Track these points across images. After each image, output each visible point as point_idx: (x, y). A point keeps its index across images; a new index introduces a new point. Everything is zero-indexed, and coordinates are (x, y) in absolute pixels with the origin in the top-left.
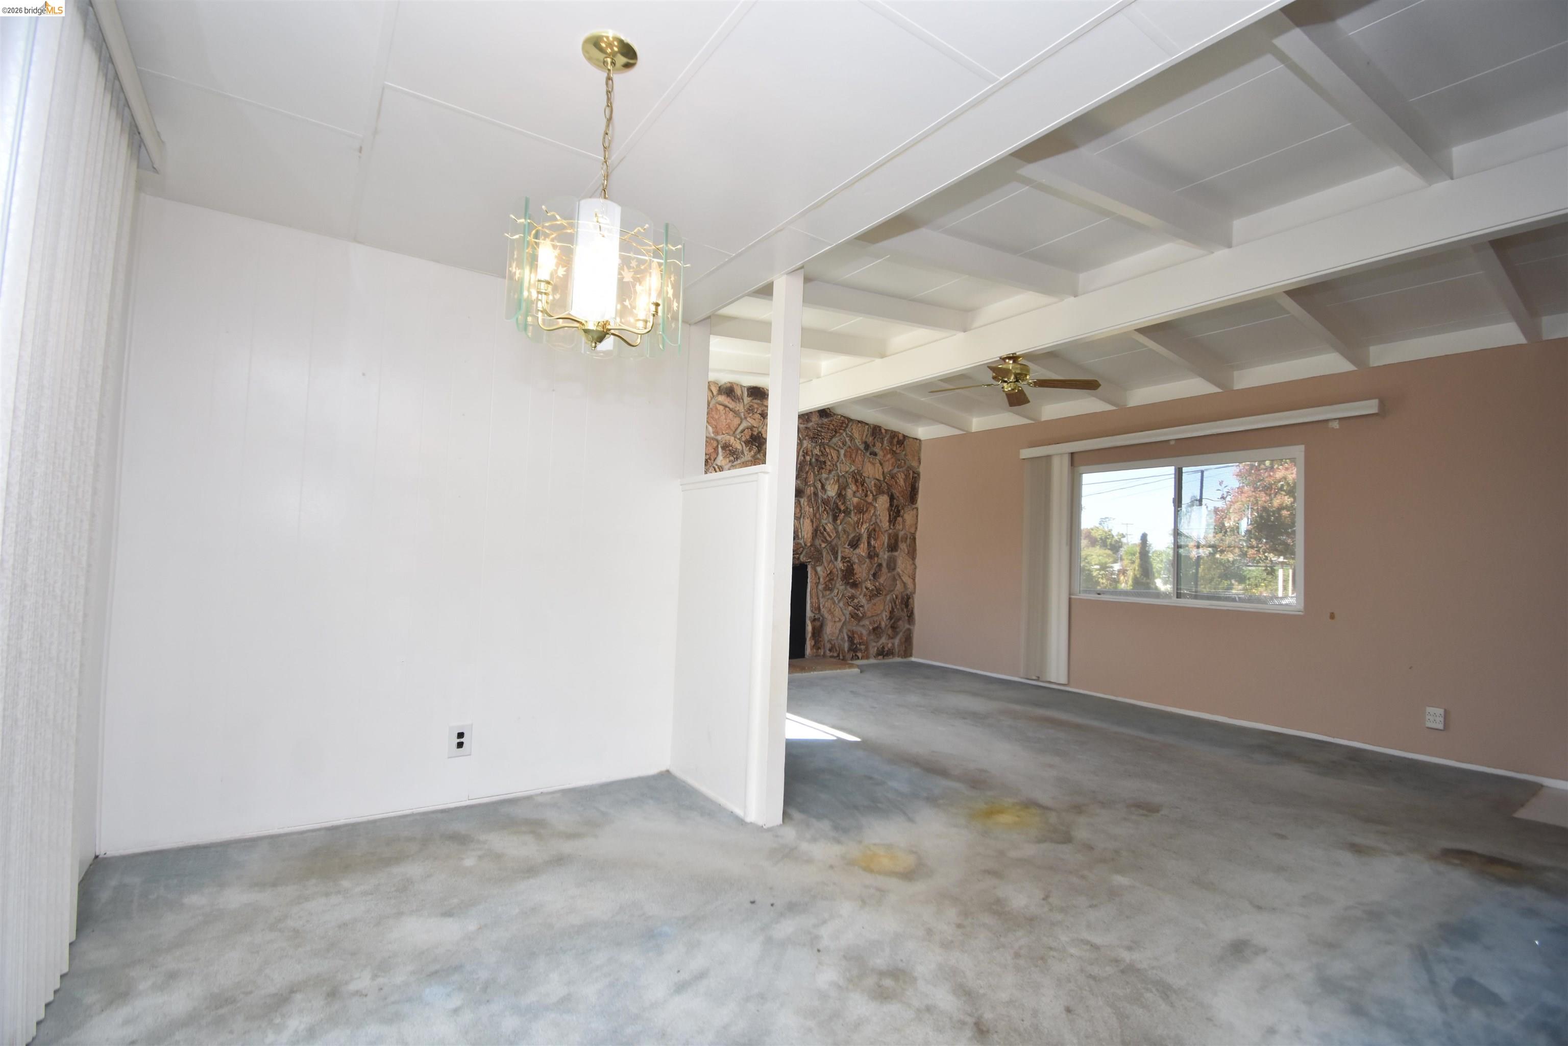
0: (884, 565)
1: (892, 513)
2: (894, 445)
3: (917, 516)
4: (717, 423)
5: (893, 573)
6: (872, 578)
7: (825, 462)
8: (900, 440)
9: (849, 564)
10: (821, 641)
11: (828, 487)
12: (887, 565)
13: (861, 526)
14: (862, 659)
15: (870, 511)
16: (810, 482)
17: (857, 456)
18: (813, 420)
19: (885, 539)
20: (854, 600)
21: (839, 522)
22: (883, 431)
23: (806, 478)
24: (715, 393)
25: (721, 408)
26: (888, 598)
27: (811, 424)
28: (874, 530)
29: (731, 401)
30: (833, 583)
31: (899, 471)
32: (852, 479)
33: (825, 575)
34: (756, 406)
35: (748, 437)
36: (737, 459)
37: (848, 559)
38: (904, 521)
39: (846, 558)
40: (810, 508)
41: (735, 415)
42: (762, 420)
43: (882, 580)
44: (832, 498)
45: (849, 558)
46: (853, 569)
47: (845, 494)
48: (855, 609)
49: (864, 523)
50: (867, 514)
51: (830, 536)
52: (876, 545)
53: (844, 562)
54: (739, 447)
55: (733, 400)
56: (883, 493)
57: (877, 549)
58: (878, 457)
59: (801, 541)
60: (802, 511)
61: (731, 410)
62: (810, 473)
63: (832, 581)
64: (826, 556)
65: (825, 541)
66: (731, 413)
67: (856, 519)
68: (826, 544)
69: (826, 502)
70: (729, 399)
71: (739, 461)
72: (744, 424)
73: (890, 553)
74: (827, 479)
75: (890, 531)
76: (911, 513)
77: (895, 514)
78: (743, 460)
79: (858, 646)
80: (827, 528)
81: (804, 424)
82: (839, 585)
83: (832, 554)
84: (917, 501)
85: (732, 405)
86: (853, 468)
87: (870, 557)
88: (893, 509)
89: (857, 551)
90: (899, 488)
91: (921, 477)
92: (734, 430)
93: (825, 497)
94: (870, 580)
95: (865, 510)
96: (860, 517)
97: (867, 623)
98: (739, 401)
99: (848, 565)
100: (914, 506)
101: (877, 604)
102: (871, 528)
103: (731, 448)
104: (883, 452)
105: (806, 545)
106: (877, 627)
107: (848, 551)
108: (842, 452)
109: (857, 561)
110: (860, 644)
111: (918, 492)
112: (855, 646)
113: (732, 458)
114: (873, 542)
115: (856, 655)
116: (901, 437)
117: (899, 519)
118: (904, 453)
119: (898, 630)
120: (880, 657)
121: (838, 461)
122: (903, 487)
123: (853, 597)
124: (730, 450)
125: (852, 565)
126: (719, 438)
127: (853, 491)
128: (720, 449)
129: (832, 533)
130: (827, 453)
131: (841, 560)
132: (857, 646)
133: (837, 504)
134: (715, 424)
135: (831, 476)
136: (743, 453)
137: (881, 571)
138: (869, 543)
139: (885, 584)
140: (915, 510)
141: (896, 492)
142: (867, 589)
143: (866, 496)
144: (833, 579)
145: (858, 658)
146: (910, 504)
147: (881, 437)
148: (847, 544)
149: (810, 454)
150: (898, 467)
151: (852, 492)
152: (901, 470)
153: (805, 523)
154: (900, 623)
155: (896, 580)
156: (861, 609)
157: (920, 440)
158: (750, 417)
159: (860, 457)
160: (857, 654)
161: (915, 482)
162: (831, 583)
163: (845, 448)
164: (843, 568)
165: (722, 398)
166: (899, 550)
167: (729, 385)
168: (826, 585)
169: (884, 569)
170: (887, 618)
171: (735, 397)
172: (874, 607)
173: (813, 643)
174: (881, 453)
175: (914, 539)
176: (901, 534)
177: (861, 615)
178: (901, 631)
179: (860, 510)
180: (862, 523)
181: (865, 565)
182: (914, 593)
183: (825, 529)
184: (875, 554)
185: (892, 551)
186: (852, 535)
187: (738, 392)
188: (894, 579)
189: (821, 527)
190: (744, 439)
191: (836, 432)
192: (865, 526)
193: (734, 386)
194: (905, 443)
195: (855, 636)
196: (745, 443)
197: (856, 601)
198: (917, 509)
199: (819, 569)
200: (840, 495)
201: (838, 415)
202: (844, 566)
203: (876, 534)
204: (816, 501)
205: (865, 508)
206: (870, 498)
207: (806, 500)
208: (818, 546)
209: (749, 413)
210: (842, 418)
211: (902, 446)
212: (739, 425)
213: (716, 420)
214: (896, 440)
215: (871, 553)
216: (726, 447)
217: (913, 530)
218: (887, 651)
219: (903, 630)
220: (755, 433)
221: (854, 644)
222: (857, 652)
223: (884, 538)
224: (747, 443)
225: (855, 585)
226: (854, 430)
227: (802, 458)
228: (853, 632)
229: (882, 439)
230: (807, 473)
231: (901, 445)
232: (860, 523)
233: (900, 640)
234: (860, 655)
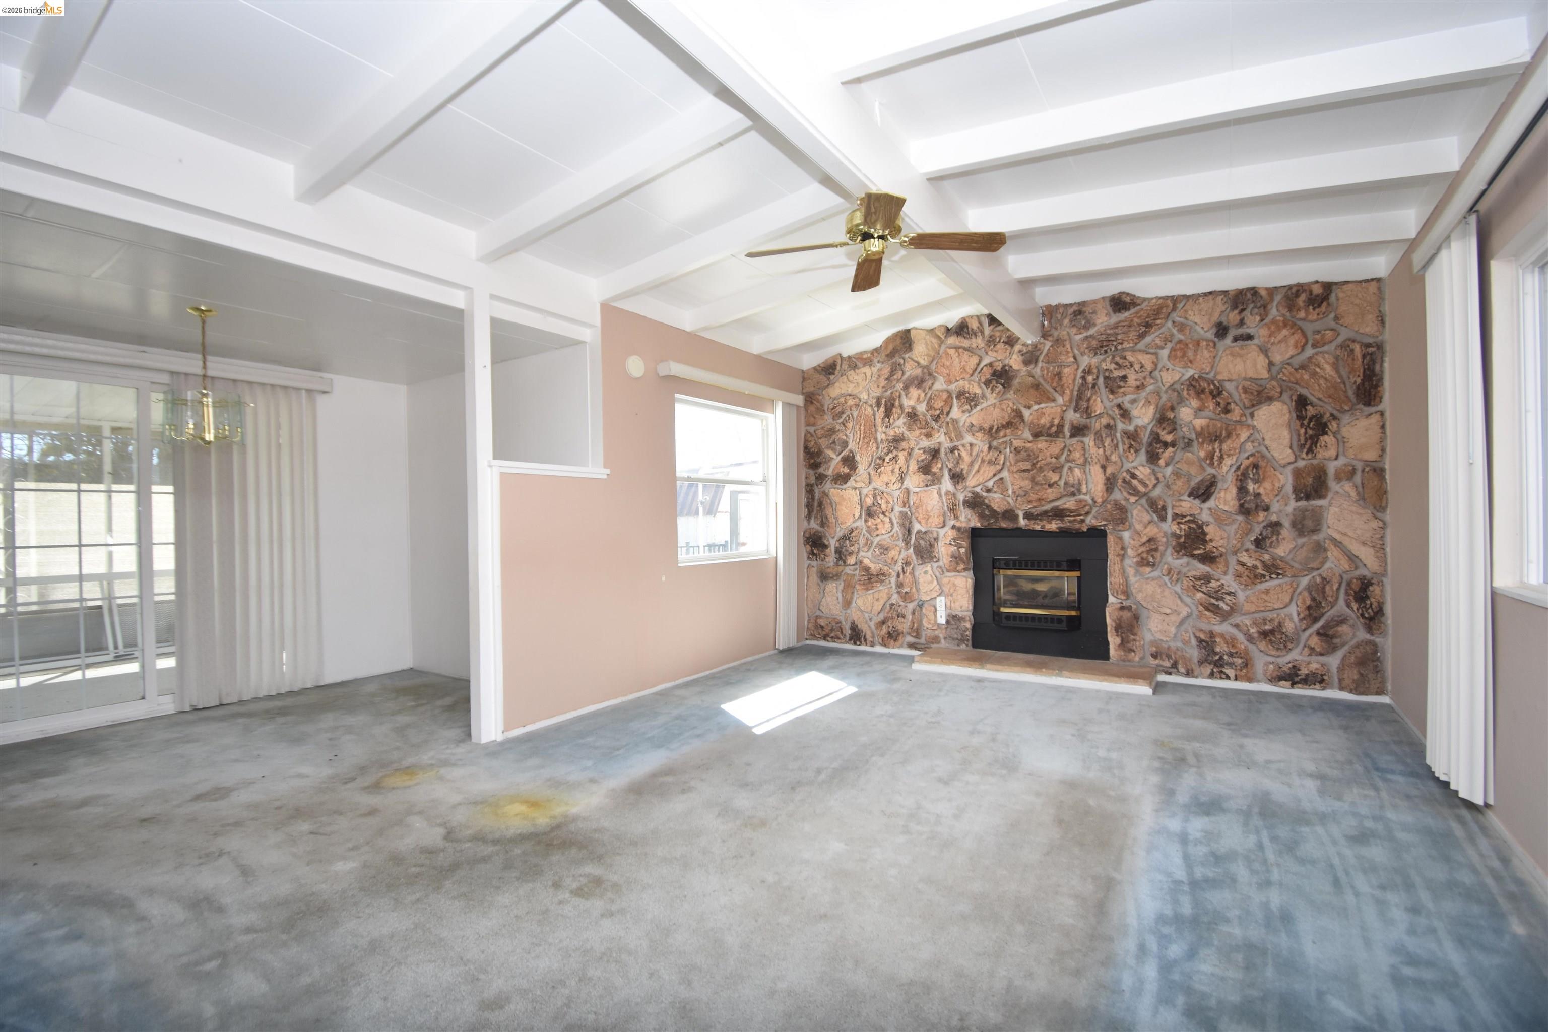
0: (1286, 523)
1: (1302, 431)
2: (1299, 310)
3: (1383, 427)
4: (950, 371)
5: (1315, 537)
6: (1253, 547)
7: (1124, 378)
8: (1318, 296)
9: (1194, 526)
10: (1134, 640)
11: (1135, 413)
12: (1294, 524)
13: (1221, 463)
14: (1236, 679)
15: (1238, 436)
16: (1095, 412)
17: (1199, 352)
18: (1098, 321)
19: (1286, 480)
20: (1210, 582)
21: (1162, 462)
22: (1263, 293)
23: (1088, 408)
24: (943, 337)
25: (952, 352)
26: (1305, 581)
27: (1096, 329)
28: (1256, 466)
29: (963, 339)
30: (1158, 555)
31: (1317, 354)
32: (1187, 389)
33: (1137, 543)
34: (998, 334)
35: (988, 376)
36: (976, 405)
37: (1188, 518)
38: (1341, 442)
39: (1185, 517)
40: (1099, 448)
41: (971, 354)
42: (1009, 348)
43: (1281, 551)
44: (1145, 427)
45: (1191, 515)
46: (1204, 534)
47: (1175, 417)
48: (1210, 596)
49: (1225, 456)
50: (1229, 442)
51: (1145, 485)
52: (1261, 491)
53: (1179, 523)
54: (978, 391)
55: (965, 338)
56: (1270, 399)
57: (1264, 497)
58: (1256, 341)
59: (1087, 498)
60: (1087, 455)
61: (965, 349)
62: (1095, 400)
63: (1154, 553)
64: (1139, 515)
65: (1135, 492)
66: (966, 353)
67: (1202, 454)
68: (1137, 498)
69: (1132, 436)
70: (960, 339)
71: (978, 408)
72: (986, 361)
73: (1303, 503)
74: (1133, 401)
75: (1301, 464)
76: (1363, 423)
77: (1310, 432)
78: (984, 405)
79: (1225, 657)
80: (1137, 473)
81: (1080, 333)
82: (1172, 560)
83: (1154, 512)
84: (1381, 398)
85: (966, 343)
86: (1190, 373)
87: (1244, 510)
88: (1306, 422)
89: (1211, 503)
90: (1322, 382)
91: (1388, 347)
92: (971, 372)
93: (1131, 428)
94: (1247, 551)
95: (1224, 435)
96: (1214, 449)
97: (1248, 622)
98: (976, 336)
99: (1189, 527)
100: (1372, 409)
101: (1272, 592)
102: (1246, 463)
103: (967, 395)
104: (1269, 328)
105: (1095, 502)
106: (1272, 632)
107: (1188, 505)
108: (1165, 353)
109: (1211, 520)
110: (1231, 655)
111: (1381, 379)
112: (1217, 657)
113: (968, 407)
114: (1251, 487)
115: (1222, 672)
116: (1317, 290)
117: (1328, 439)
118: (1332, 315)
119: (1336, 641)
120: (1283, 683)
121: (1155, 369)
122: (1333, 378)
123: (1207, 579)
124: (967, 398)
125: (1200, 527)
126: (953, 387)
127: (1192, 408)
128: (955, 400)
129: (1150, 479)
130: (1130, 362)
131: (1173, 520)
132: (1221, 658)
133: (1158, 435)
134: (948, 372)
135: (1143, 394)
136: (984, 396)
137: (1279, 534)
138: (1242, 490)
139: (1291, 556)
140: (1375, 418)
141: (1313, 393)
142: (1243, 565)
143: (1227, 411)
144: (1156, 550)
145: (1228, 678)
146: (1361, 406)
147: (1259, 305)
148: (1187, 494)
149: (1095, 371)
150: (1314, 346)
151: (1192, 411)
152: (1326, 348)
153: (1092, 470)
154: (1344, 629)
155: (1325, 550)
156: (1228, 597)
157: (1379, 280)
158: (992, 350)
159: (1206, 352)
160: (1224, 670)
161: (1373, 362)
162: (1153, 556)
163: (1169, 345)
164: (1178, 532)
165: (952, 340)
166: (1330, 495)
167: (960, 322)
168: (1142, 558)
169: (1286, 532)
170: (1302, 616)
171: (968, 333)
172: (1264, 596)
173: (1118, 640)
174: (1261, 333)
175: (1379, 472)
176: (1332, 467)
177: (1225, 607)
178: (1343, 645)
179: (1213, 437)
180: (1221, 458)
181: (1235, 526)
182: (1384, 574)
183: (1133, 476)
184: (1257, 506)
185: (1308, 497)
186: (1199, 478)
187: (974, 325)
188: (1319, 549)
189: (1125, 474)
190: (983, 380)
191: (1148, 325)
192: (1228, 462)
193: (967, 320)
194: (1333, 298)
195: (1218, 640)
196: (985, 384)
197: (1214, 584)
198: (1382, 414)
199: (1126, 535)
200: (1164, 419)
201: (1152, 299)
202: (1181, 529)
203: (1261, 472)
204: (1113, 437)
205: (1224, 432)
206: (1236, 415)
207: (1093, 438)
208: (1123, 503)
209: (989, 346)
210: (1160, 301)
211: (1325, 304)
212: (978, 365)
213: (948, 367)
214: (1303, 297)
215: (1246, 505)
216: (961, 394)
217: (1371, 455)
218: (1307, 675)
219: (1353, 643)
220: (999, 368)
221: (1216, 653)
222: (1222, 666)
223: (1281, 477)
224: (987, 383)
225: (1208, 559)
226: (1190, 312)
227: (1080, 381)
228: (1212, 635)
229: (1265, 307)
230: (1089, 400)
231: (1322, 303)
232: (1216, 458)
233: (1344, 658)
234: (1231, 672)
